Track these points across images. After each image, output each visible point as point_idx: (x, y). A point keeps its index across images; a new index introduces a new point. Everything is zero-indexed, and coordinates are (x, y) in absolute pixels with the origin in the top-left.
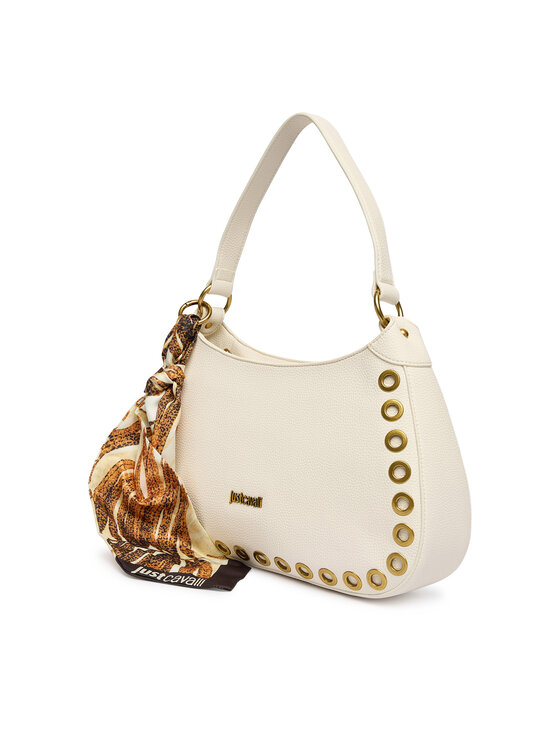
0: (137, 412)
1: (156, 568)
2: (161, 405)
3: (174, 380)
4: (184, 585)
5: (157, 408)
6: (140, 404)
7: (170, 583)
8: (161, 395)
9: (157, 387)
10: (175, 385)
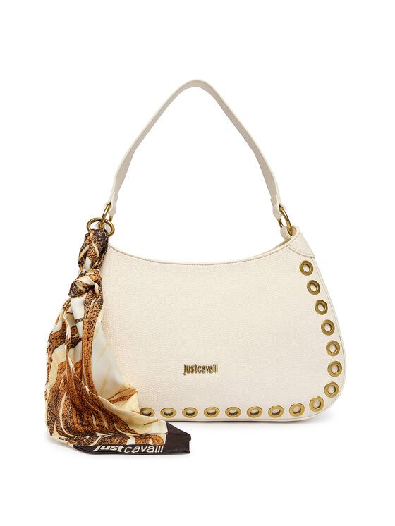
0: (65, 316)
1: (114, 443)
2: (86, 303)
3: (96, 281)
4: (145, 453)
5: (83, 307)
6: (67, 306)
7: (131, 453)
8: (85, 295)
9: (82, 288)
10: (97, 286)
